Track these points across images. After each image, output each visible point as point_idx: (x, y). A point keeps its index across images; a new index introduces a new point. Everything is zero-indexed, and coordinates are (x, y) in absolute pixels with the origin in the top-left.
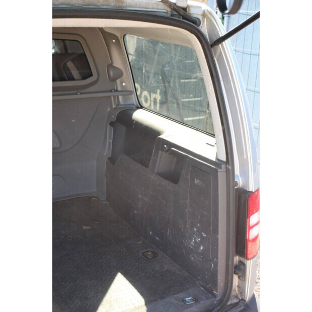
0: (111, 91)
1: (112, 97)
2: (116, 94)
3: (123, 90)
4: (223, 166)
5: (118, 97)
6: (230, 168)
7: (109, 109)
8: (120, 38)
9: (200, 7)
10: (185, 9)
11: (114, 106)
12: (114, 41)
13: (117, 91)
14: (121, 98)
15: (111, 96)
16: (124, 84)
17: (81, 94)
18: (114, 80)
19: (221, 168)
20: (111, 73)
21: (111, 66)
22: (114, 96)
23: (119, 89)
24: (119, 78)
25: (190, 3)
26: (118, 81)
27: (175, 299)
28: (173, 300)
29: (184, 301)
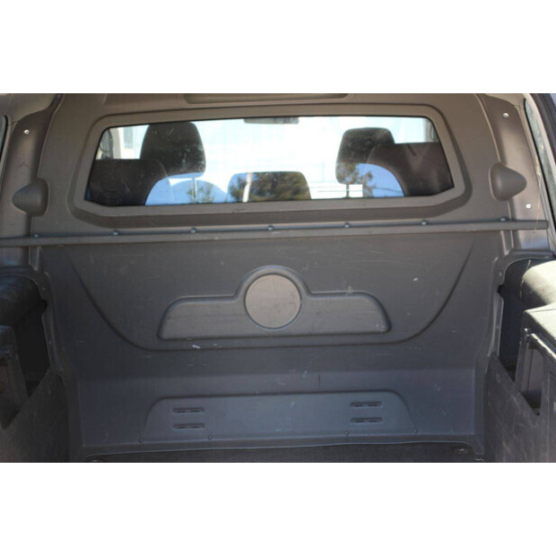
0: (499, 220)
1: (502, 233)
2: (511, 226)
3: (527, 218)
5: (515, 232)
7: (496, 259)
8: (517, 108)
11: (506, 253)
12: (506, 114)
13: (514, 220)
14: (522, 235)
15: (499, 231)
16: (528, 206)
17: (429, 223)
18: (506, 197)
20: (499, 183)
21: (501, 167)
22: (507, 231)
23: (519, 216)
24: (518, 192)
26: (516, 198)
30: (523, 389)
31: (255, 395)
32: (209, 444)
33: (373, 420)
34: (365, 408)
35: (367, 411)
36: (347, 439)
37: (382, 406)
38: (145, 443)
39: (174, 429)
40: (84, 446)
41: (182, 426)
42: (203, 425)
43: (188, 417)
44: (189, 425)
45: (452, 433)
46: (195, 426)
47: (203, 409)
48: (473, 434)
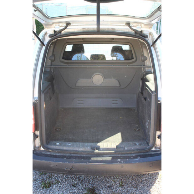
0: (142, 66)
2: (144, 67)
4: (154, 93)
5: (145, 68)
6: (156, 94)
7: (141, 73)
9: (149, 31)
10: (141, 31)
11: (143, 72)
12: (144, 45)
13: (145, 66)
14: (146, 68)
16: (148, 63)
17: (129, 66)
18: (144, 61)
19: (153, 94)
20: (142, 58)
21: (143, 55)
22: (143, 68)
23: (146, 65)
24: (146, 60)
25: (142, 29)
26: (145, 61)
27: (132, 143)
28: (131, 143)
29: (135, 144)
30: (144, 97)
33: (116, 104)
35: (115, 102)
36: (111, 107)
37: (118, 101)
39: (77, 104)
41: (79, 104)
42: (83, 104)
43: (80, 102)
47: (83, 101)
48: (135, 107)
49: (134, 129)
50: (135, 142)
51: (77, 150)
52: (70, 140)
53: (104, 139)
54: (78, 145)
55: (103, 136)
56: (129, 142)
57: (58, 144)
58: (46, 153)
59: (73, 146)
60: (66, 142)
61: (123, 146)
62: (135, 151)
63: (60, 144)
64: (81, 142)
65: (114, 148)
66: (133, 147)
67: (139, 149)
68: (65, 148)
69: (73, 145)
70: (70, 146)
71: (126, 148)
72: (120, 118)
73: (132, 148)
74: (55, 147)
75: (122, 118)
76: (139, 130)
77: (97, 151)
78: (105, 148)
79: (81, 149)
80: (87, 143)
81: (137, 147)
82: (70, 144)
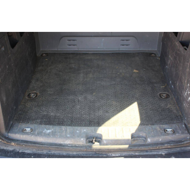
27: (160, 127)
28: (157, 127)
29: (165, 131)
31: (92, 36)
32: (78, 51)
33: (127, 45)
34: (125, 41)
35: (125, 42)
36: (119, 51)
37: (130, 41)
38: (59, 50)
39: (67, 46)
40: (41, 50)
41: (70, 45)
42: (76, 45)
43: (72, 42)
44: (72, 45)
45: (150, 49)
46: (74, 45)
47: (76, 40)
48: (156, 50)
49: (158, 94)
50: (165, 126)
51: (62, 143)
52: (49, 121)
53: (109, 118)
54: (64, 133)
55: (107, 112)
56: (153, 124)
57: (28, 130)
58: (5, 148)
59: (53, 134)
60: (43, 126)
61: (144, 135)
62: (166, 145)
63: (32, 130)
64: (69, 125)
65: (128, 140)
66: (162, 137)
67: (173, 140)
68: (40, 139)
69: (55, 132)
70: (49, 134)
71: (149, 140)
72: (135, 71)
73: (160, 140)
74: (22, 136)
75: (137, 71)
76: (168, 96)
77: (96, 146)
78: (112, 140)
79: (68, 142)
80: (79, 128)
81: (170, 138)
82: (48, 131)
